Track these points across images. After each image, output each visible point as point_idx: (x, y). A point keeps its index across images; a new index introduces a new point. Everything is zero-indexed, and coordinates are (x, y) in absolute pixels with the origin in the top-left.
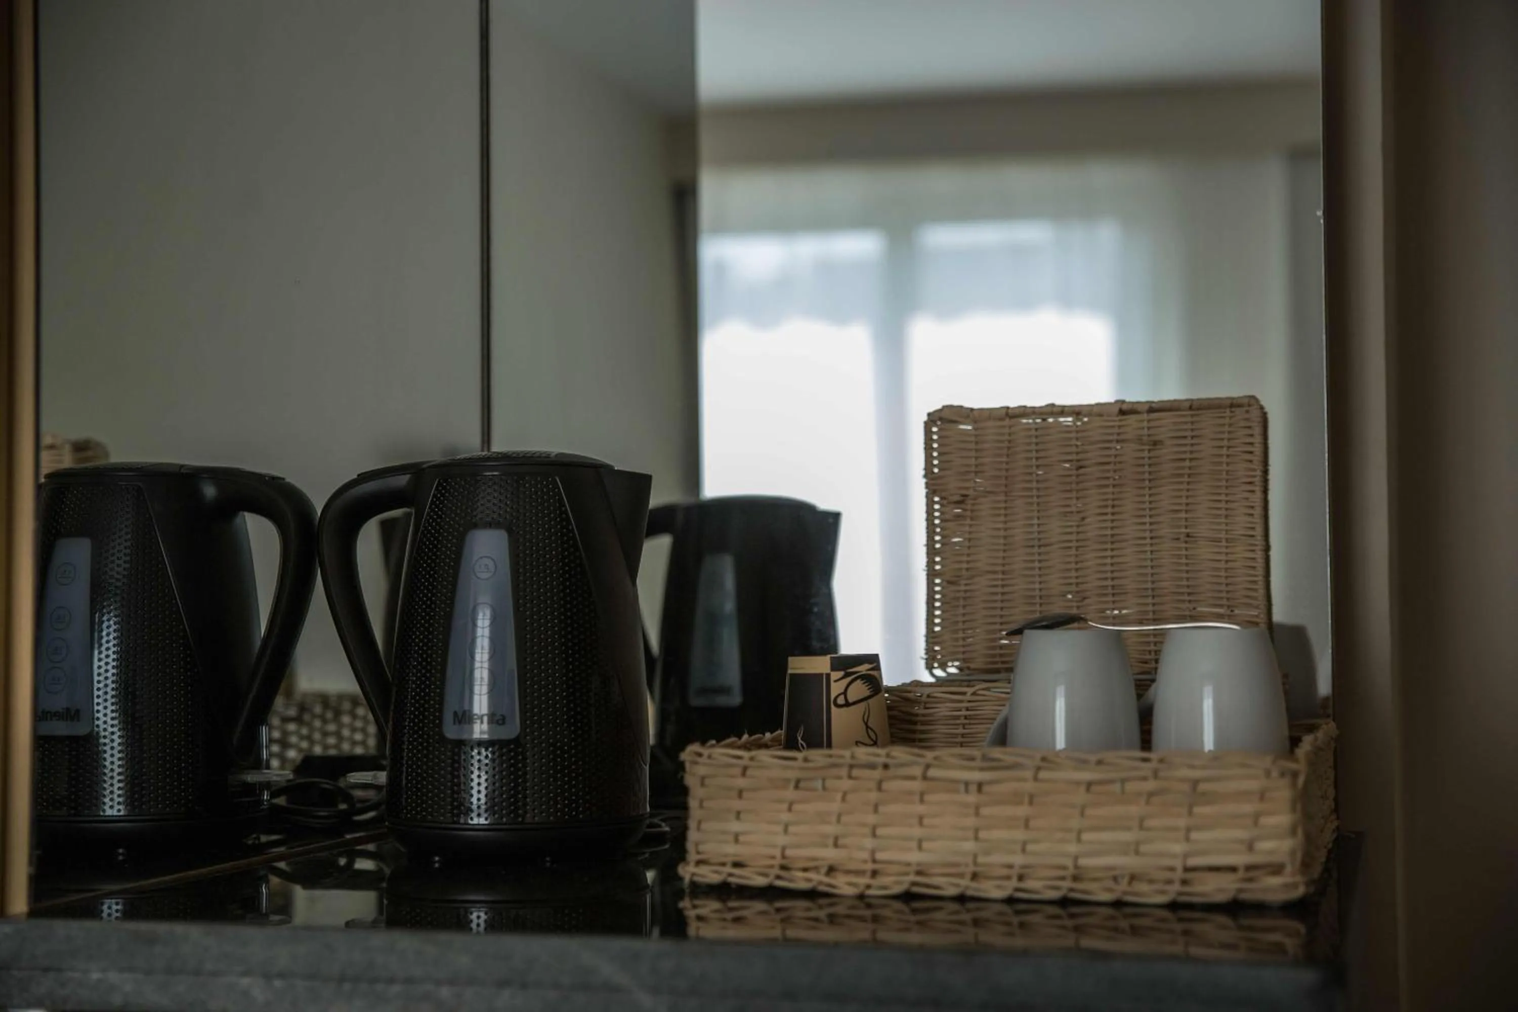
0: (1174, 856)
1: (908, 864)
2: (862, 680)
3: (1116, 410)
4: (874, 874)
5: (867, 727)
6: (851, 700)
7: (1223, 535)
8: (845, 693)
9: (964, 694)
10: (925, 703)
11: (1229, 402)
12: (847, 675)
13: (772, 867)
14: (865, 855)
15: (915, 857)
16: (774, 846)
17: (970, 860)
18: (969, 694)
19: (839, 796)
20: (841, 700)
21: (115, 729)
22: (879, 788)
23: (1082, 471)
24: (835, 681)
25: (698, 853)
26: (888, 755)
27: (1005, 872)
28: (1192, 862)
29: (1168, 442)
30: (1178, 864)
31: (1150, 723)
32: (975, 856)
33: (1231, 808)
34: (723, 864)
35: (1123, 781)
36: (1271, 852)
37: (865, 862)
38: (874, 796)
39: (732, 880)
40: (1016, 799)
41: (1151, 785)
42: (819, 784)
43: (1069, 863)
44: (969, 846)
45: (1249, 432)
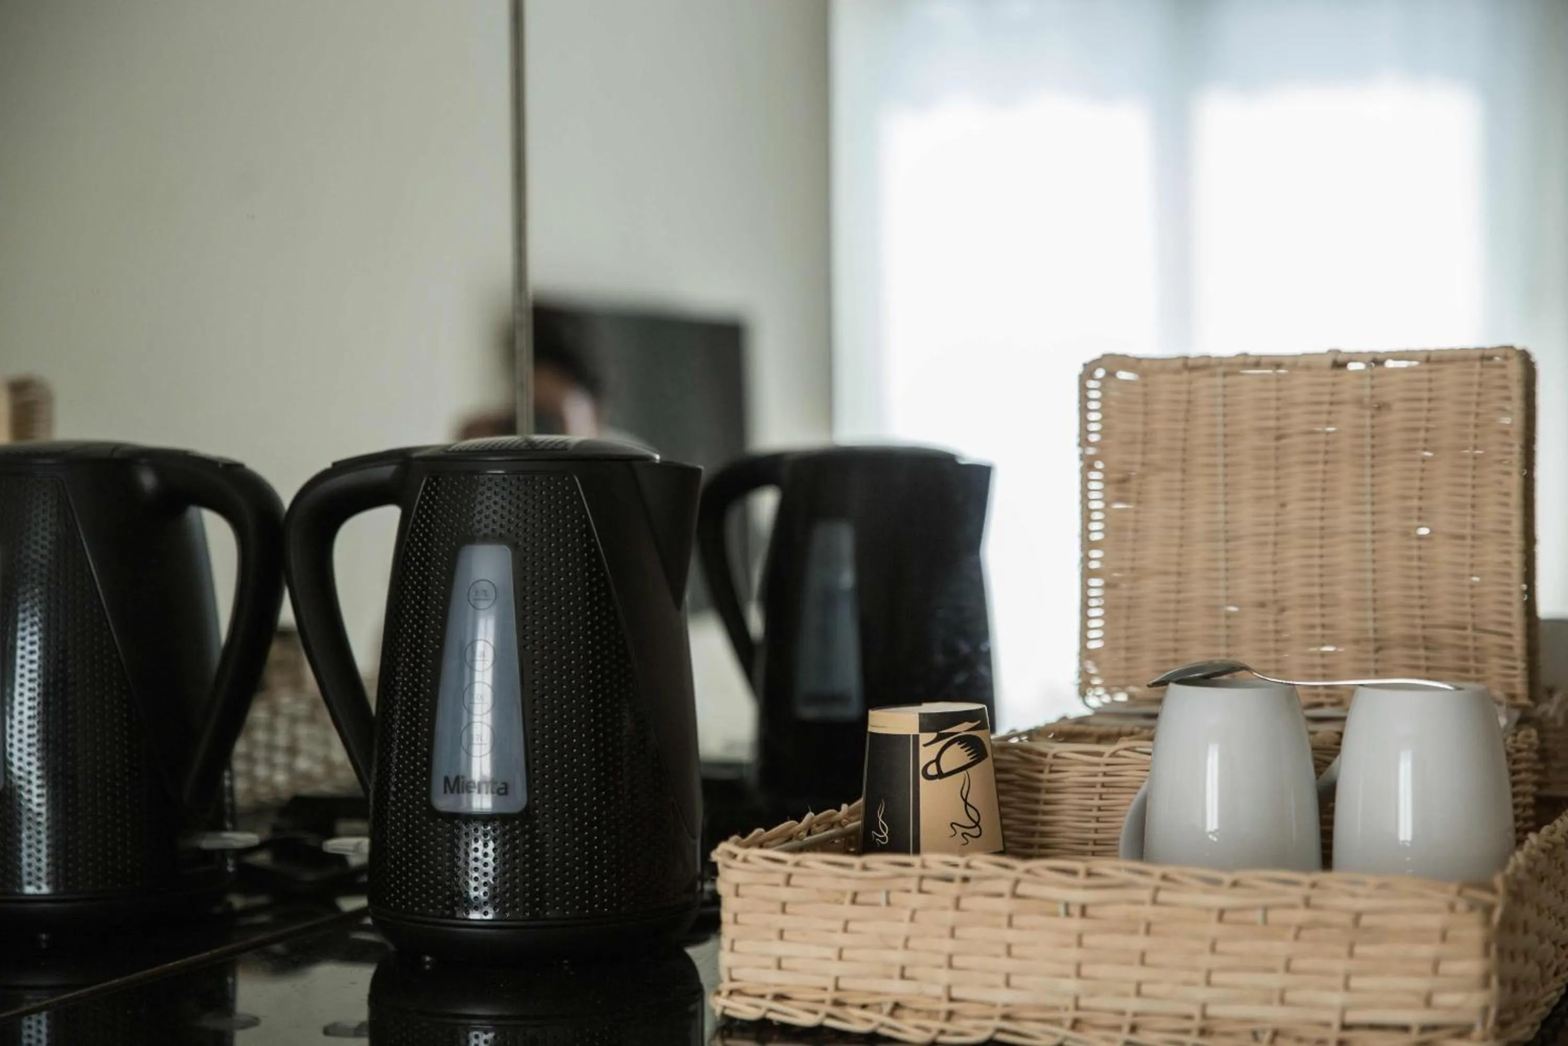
0: (1328, 1007)
1: (993, 1005)
2: (959, 744)
3: (1328, 361)
4: (950, 1015)
5: (966, 804)
6: (944, 771)
7: (1468, 531)
8: (937, 761)
9: (1100, 754)
10: (1051, 765)
11: (1478, 354)
12: (940, 738)
13: (822, 1002)
14: (939, 991)
15: (1003, 996)
16: (825, 975)
17: (1069, 1002)
18: (1107, 755)
19: (907, 914)
20: (932, 770)
21: (33, 759)
22: (957, 906)
23: (1283, 442)
24: (925, 745)
25: (732, 980)
26: (968, 866)
27: (1114, 1020)
28: (1352, 1017)
29: (1397, 406)
30: (1334, 1018)
31: (1332, 811)
32: (1077, 999)
33: (1400, 949)
34: (762, 996)
35: (1266, 909)
36: (1454, 1008)
37: (938, 998)
38: (951, 916)
39: (771, 1016)
40: (1129, 927)
41: (1301, 915)
42: (882, 898)
43: (1195, 1011)
44: (1072, 985)
45: (1504, 393)
